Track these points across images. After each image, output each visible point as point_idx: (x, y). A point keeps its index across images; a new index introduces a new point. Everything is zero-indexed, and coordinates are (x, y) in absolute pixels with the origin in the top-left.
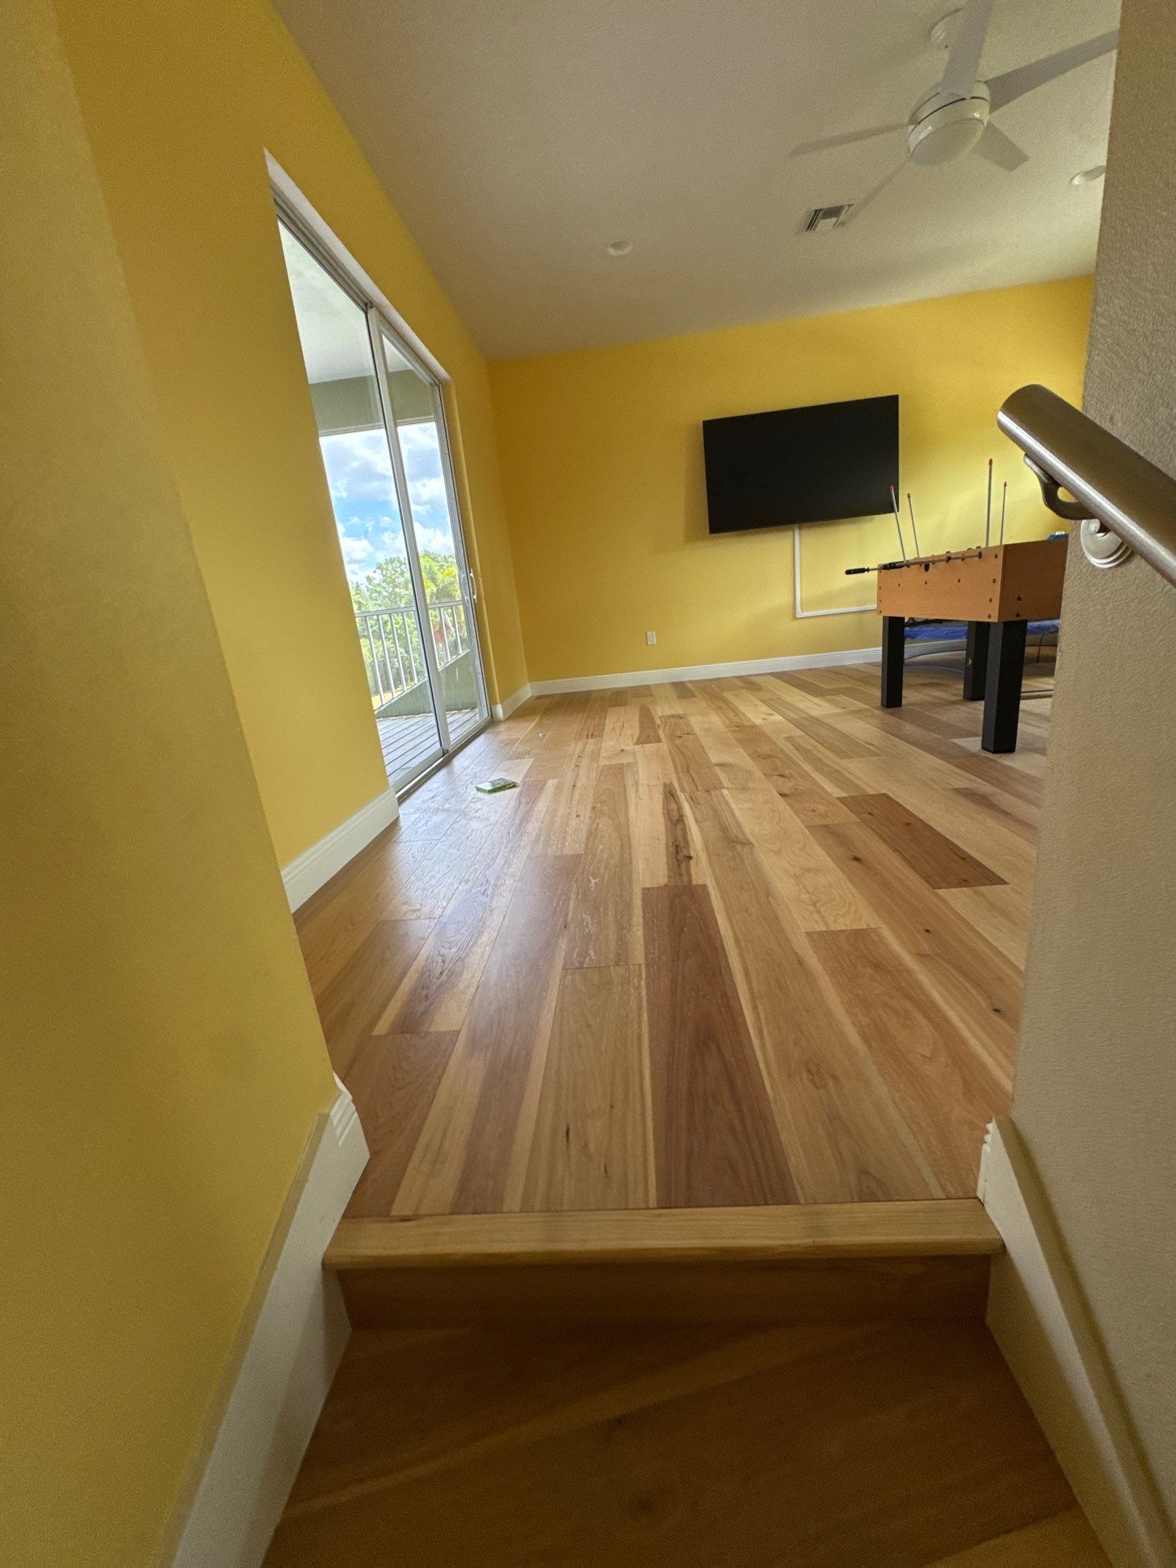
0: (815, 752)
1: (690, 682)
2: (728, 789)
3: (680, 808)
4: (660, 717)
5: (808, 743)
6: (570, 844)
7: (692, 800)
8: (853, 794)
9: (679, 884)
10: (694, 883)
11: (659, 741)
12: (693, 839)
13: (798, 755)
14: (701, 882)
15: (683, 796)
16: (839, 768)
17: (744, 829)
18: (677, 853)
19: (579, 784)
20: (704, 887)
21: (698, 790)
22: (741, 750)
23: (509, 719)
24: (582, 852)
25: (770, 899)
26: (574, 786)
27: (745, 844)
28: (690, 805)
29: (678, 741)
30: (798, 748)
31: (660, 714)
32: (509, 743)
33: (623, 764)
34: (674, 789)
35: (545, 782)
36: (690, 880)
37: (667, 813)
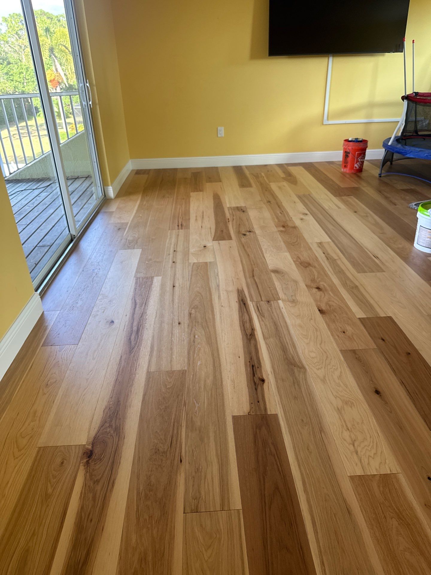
0: (339, 262)
1: (247, 167)
2: (283, 301)
3: (251, 320)
4: (229, 208)
5: (335, 252)
6: (176, 358)
7: (258, 309)
8: (370, 316)
9: (258, 413)
10: (269, 413)
11: (230, 238)
12: (263, 358)
13: (328, 265)
14: (273, 413)
15: (252, 305)
16: (357, 284)
17: (298, 349)
18: (254, 375)
19: (177, 285)
20: (276, 416)
21: (262, 301)
22: (287, 255)
23: (118, 196)
24: (186, 368)
25: (323, 434)
26: (174, 286)
27: (300, 368)
28: (258, 316)
29: (243, 239)
30: (328, 258)
31: (228, 206)
32: (120, 228)
33: (206, 263)
34: (245, 297)
35: (152, 278)
36: (266, 409)
37: (243, 324)
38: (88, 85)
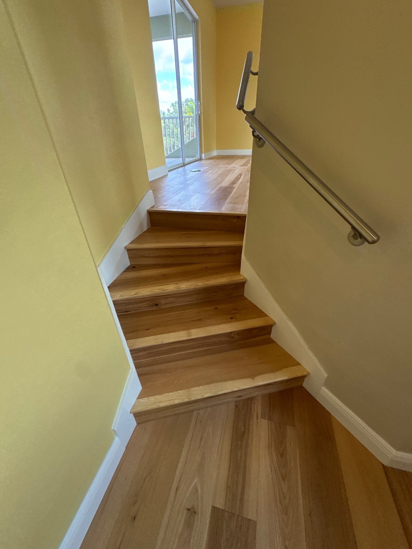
19: (218, 172)
23: (205, 159)
33: (233, 169)
38: (199, 103)
